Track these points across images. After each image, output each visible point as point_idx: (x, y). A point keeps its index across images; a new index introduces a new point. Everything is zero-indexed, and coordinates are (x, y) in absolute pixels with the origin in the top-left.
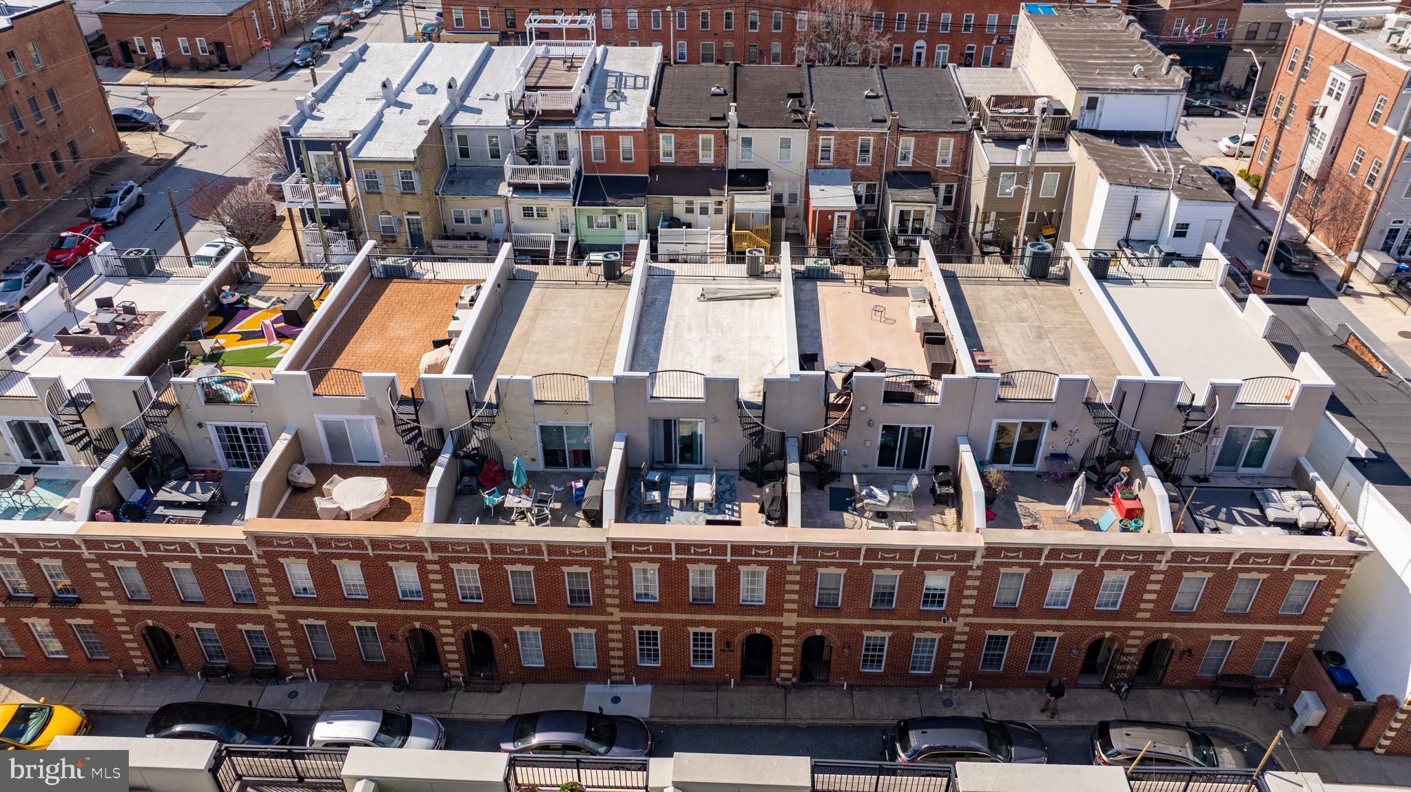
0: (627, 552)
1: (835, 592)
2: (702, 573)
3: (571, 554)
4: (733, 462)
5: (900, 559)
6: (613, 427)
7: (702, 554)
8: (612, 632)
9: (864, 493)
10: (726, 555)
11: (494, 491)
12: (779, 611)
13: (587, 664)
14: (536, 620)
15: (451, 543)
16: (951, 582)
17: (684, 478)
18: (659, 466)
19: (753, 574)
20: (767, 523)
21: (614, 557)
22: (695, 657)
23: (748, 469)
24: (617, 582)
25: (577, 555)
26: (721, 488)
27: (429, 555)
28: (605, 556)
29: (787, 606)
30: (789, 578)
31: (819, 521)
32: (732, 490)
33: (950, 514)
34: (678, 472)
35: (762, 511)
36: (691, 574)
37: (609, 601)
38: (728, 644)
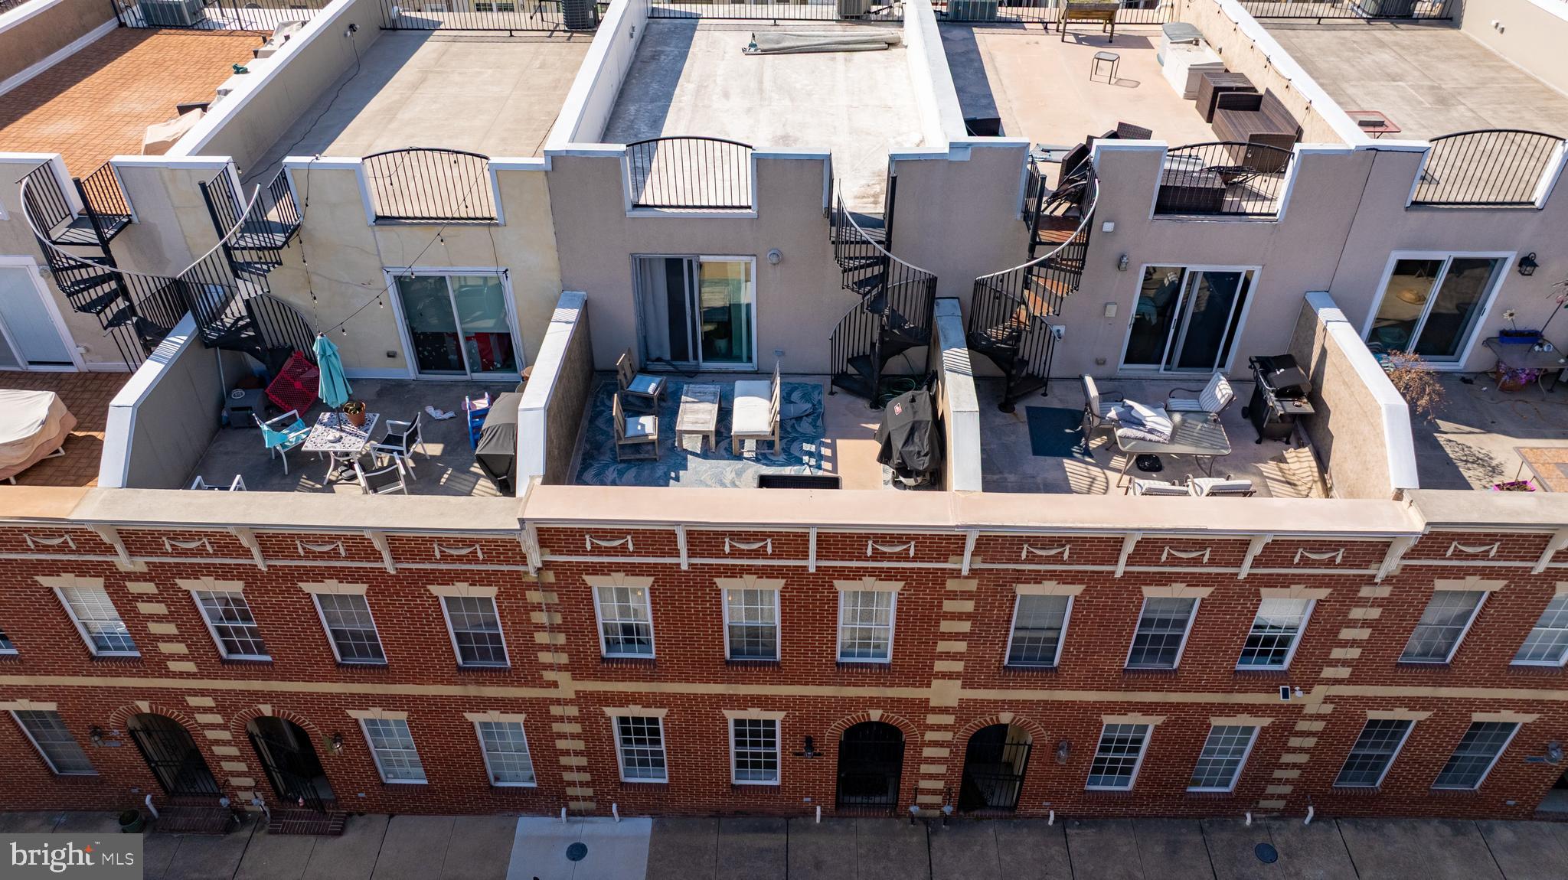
0: (576, 553)
1: (1051, 634)
2: (751, 595)
3: (445, 557)
4: (819, 356)
5: (1212, 562)
6: (555, 277)
7: (750, 554)
8: (561, 719)
9: (1112, 414)
10: (806, 557)
11: (293, 418)
12: (924, 676)
13: (516, 778)
14: (393, 697)
15: (166, 534)
16: (1315, 611)
17: (711, 388)
18: (659, 366)
19: (868, 596)
20: (897, 483)
21: (547, 565)
22: (741, 765)
23: (851, 370)
24: (558, 619)
25: (460, 559)
26: (792, 410)
27: (123, 562)
28: (524, 560)
29: (940, 666)
30: (949, 606)
31: (1012, 478)
32: (816, 414)
33: (1300, 461)
34: (700, 378)
35: (885, 457)
36: (726, 599)
37: (545, 657)
38: (809, 742)
